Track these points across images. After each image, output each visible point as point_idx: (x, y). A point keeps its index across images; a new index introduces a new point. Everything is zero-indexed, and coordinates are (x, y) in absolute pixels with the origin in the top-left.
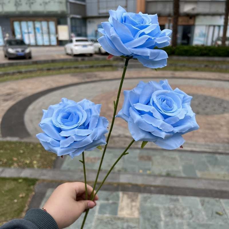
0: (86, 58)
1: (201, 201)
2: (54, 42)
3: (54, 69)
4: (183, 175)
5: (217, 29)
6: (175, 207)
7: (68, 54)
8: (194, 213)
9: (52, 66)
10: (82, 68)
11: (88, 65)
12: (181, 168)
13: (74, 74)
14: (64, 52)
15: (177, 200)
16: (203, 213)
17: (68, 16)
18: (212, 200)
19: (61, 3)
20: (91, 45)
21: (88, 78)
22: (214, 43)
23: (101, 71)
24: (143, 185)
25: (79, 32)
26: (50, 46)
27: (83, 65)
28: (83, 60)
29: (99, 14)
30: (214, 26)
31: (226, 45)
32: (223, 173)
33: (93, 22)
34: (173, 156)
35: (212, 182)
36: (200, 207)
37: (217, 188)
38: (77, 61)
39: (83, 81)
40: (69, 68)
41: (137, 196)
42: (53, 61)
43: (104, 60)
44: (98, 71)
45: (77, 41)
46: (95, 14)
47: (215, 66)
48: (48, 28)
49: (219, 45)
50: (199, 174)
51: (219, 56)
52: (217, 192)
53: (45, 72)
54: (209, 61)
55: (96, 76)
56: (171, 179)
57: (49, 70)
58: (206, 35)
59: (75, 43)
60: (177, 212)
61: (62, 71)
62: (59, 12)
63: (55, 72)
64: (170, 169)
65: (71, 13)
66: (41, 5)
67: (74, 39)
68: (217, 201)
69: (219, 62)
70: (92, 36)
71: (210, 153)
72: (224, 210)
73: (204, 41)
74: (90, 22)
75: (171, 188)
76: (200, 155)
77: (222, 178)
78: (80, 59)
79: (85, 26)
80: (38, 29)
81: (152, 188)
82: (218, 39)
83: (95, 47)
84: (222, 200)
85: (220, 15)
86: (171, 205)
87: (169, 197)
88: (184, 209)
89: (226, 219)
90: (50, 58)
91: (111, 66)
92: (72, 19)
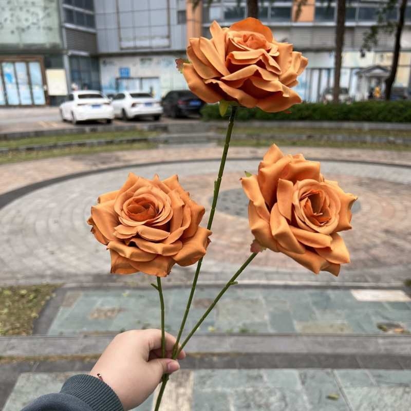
0: (100, 128)
1: (300, 375)
2: (41, 100)
3: (41, 148)
4: (271, 330)
5: (324, 73)
6: (256, 391)
7: (65, 121)
8: (288, 399)
9: (36, 142)
10: (92, 145)
11: (103, 140)
12: (267, 317)
13: (77, 157)
14: (59, 118)
15: (260, 377)
16: (305, 398)
17: (65, 52)
18: (320, 373)
19: (50, 29)
20: (108, 104)
21: (103, 163)
22: (321, 99)
23: (127, 149)
24: (198, 354)
25: (87, 81)
26: (33, 106)
27: (95, 141)
28: (93, 131)
29: (122, 49)
30: (320, 70)
31: (340, 100)
32: (339, 322)
33: (111, 63)
34: (254, 298)
35: (320, 339)
36: (299, 387)
37: (328, 350)
38: (83, 132)
39: (94, 168)
40: (69, 145)
41: (188, 375)
42: (39, 134)
43: (133, 129)
44: (122, 150)
45: (81, 97)
46: (114, 49)
47: (325, 137)
48: (28, 74)
49: (328, 102)
50: (298, 327)
51: (330, 119)
52: (327, 356)
53: (23, 155)
54: (314, 129)
55: (117, 159)
56: (250, 339)
57: (30, 149)
58: (308, 84)
59: (77, 101)
60: (258, 399)
61: (56, 151)
62: (48, 46)
63: (41, 154)
64: (248, 322)
65: (69, 48)
66: (13, 32)
67: (76, 94)
68: (328, 374)
69: (331, 129)
70: (111, 87)
71: (316, 287)
72: (340, 389)
73: (305, 94)
74: (105, 63)
75: (249, 355)
76: (300, 292)
77: (339, 332)
78: (87, 128)
79: (98, 70)
80: (9, 75)
81: (215, 359)
82: (328, 91)
83: (115, 108)
84: (336, 372)
85: (329, 50)
86: (248, 387)
87: (245, 372)
88: (271, 392)
89: (343, 405)
90: (31, 129)
91: (145, 140)
92: (72, 57)
